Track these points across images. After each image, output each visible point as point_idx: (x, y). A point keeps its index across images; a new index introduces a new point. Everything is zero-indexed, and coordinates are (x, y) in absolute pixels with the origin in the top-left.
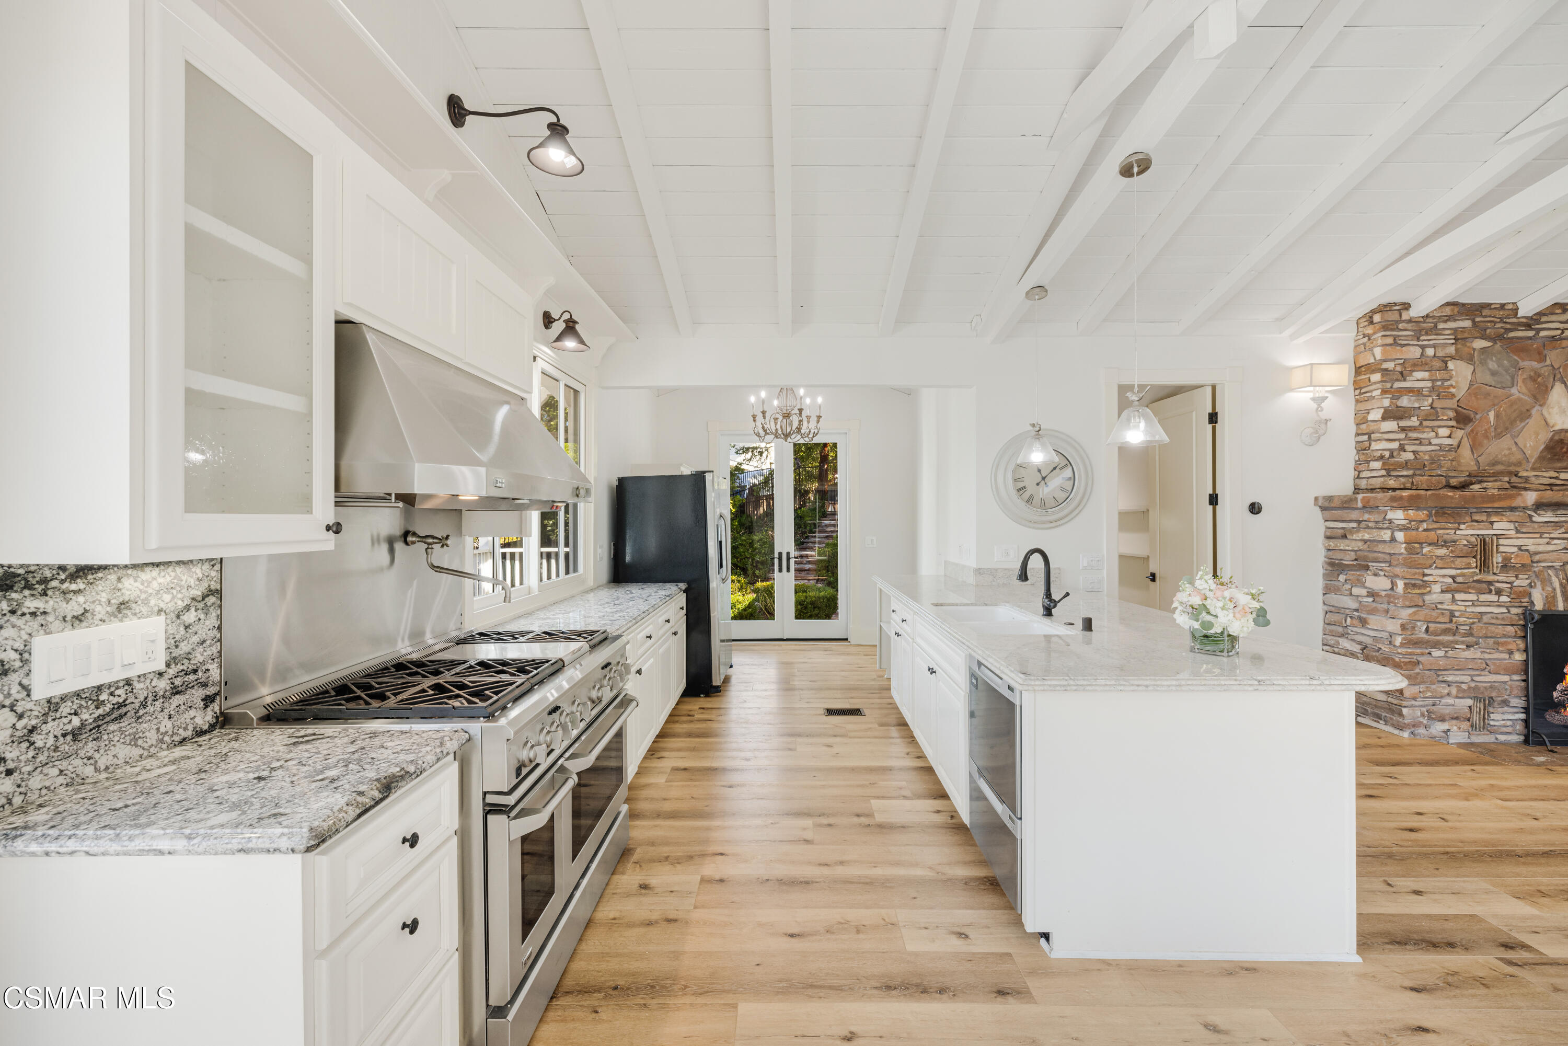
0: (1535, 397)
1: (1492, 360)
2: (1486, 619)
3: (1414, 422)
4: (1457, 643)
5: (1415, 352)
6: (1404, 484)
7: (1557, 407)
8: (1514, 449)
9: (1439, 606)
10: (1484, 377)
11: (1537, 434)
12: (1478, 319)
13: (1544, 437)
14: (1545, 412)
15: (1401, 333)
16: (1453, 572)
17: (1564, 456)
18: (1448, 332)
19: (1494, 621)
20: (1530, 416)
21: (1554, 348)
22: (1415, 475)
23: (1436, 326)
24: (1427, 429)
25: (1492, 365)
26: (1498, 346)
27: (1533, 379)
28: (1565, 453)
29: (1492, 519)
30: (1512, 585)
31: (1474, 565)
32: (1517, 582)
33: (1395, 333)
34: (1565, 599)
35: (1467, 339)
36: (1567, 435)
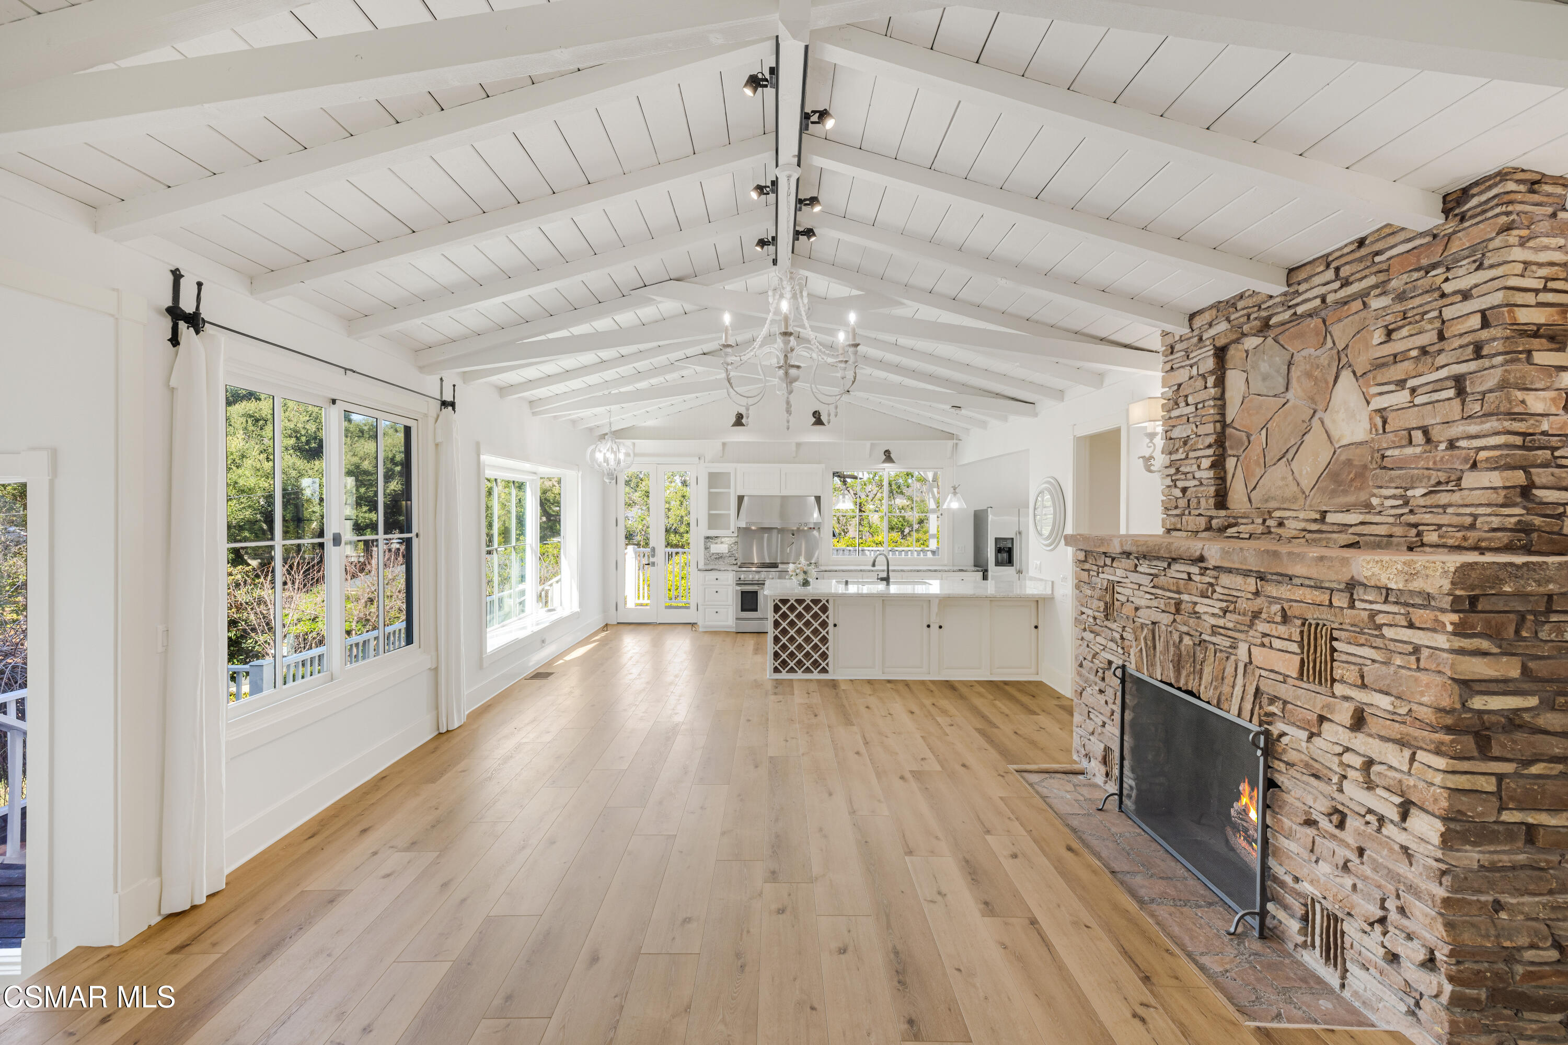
0: (1314, 401)
1: (1263, 360)
3: (1180, 455)
5: (1183, 376)
6: (1174, 524)
7: (1342, 411)
8: (1291, 478)
10: (1257, 385)
11: (1317, 455)
12: (1233, 317)
13: (1325, 457)
14: (1327, 422)
17: (1350, 486)
18: (1209, 342)
20: (1307, 429)
21: (1340, 320)
22: (1184, 514)
23: (1201, 339)
24: (1192, 462)
25: (1264, 367)
26: (1270, 340)
27: (1309, 375)
28: (1352, 480)
29: (1114, 565)
30: (1122, 638)
31: (1102, 609)
32: (1125, 634)
33: (1171, 357)
34: (1152, 665)
35: (1237, 341)
36: (1356, 451)
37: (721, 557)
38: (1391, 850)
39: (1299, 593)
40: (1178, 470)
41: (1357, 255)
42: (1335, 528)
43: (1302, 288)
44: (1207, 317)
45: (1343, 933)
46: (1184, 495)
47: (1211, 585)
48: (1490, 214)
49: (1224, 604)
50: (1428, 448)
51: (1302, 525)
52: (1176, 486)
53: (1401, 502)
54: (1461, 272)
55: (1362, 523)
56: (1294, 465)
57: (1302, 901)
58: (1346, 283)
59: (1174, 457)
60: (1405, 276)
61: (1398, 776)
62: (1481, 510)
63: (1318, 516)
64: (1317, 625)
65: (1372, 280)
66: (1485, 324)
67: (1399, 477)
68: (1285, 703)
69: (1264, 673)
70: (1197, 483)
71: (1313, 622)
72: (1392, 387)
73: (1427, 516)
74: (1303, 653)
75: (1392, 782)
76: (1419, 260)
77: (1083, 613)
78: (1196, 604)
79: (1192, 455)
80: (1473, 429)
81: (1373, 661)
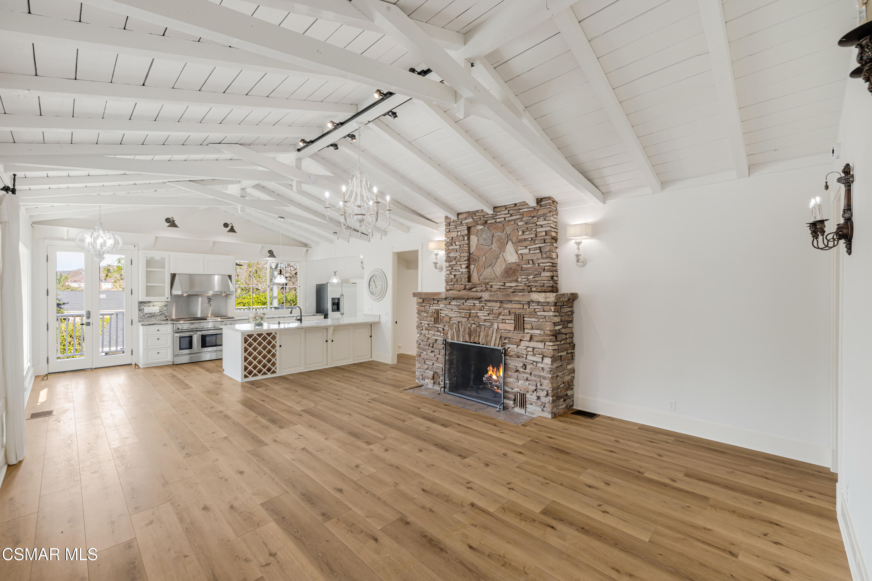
0: (500, 249)
1: (484, 234)
2: (437, 342)
3: (454, 263)
5: (454, 234)
6: (451, 288)
7: (509, 253)
8: (493, 272)
9: (425, 335)
10: (482, 241)
11: (501, 265)
12: (474, 218)
13: (504, 266)
14: (504, 255)
17: (511, 275)
18: (465, 224)
19: (439, 343)
20: (498, 258)
21: (508, 226)
22: (455, 284)
23: (461, 223)
24: (459, 265)
25: (484, 236)
26: (486, 228)
27: (499, 240)
28: (512, 273)
29: (439, 303)
30: (443, 329)
31: (433, 320)
32: (445, 328)
33: (449, 227)
34: (458, 337)
35: (474, 226)
36: (514, 265)
37: (154, 316)
38: (539, 370)
39: (514, 306)
40: (452, 268)
41: (515, 208)
42: (508, 288)
43: (498, 214)
44: (464, 216)
45: (526, 397)
46: (455, 277)
47: (483, 306)
48: (547, 207)
49: (489, 312)
50: (533, 265)
51: (499, 287)
52: (451, 274)
53: (527, 280)
54: (541, 220)
55: (516, 286)
56: (494, 268)
57: (514, 394)
58: (511, 216)
59: (451, 263)
60: (528, 218)
61: (541, 350)
62: (546, 282)
63: (503, 284)
64: (519, 314)
65: (519, 217)
66: (546, 235)
67: (526, 273)
68: (510, 338)
69: (502, 331)
70: (461, 273)
71: (518, 314)
72: (524, 248)
73: (533, 284)
74: (515, 323)
75: (540, 352)
76: (531, 214)
77: (421, 323)
78: (477, 313)
79: (458, 263)
80: (544, 261)
81: (535, 322)
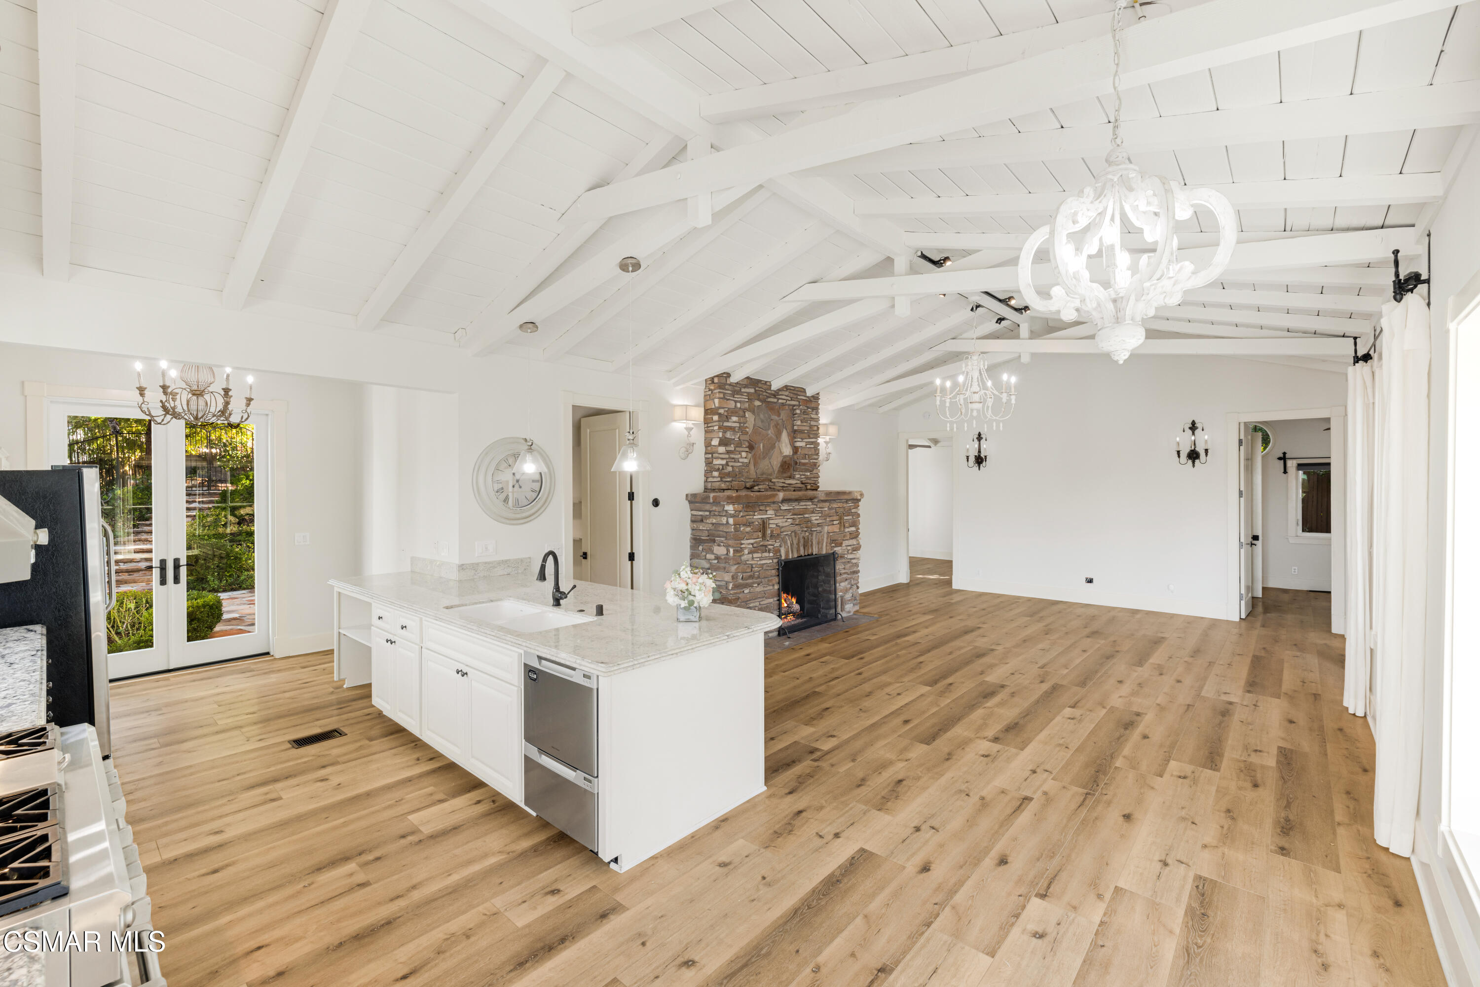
0: (776, 436)
1: (762, 413)
2: (765, 567)
3: (732, 448)
4: (754, 583)
5: (731, 405)
6: (728, 486)
7: (782, 444)
8: (769, 466)
9: (747, 562)
10: (760, 424)
11: (777, 458)
12: (757, 389)
13: (780, 459)
14: (779, 446)
15: (726, 392)
16: (752, 541)
17: (786, 470)
18: (745, 394)
19: (767, 568)
20: (775, 447)
21: (783, 410)
22: (733, 481)
23: (741, 390)
24: (738, 453)
25: (762, 416)
26: (764, 406)
27: (776, 426)
28: (787, 468)
29: (767, 509)
30: (774, 546)
31: (760, 536)
32: (775, 544)
33: (723, 391)
34: (793, 552)
35: (753, 399)
36: (788, 458)
39: (838, 505)
42: (788, 485)
43: (781, 393)
44: (746, 382)
45: (845, 599)
46: (733, 470)
51: (781, 485)
52: (728, 465)
56: (771, 461)
59: (727, 448)
60: (804, 407)
63: (784, 481)
65: (797, 403)
67: (803, 468)
68: (835, 541)
69: (831, 534)
70: (742, 464)
71: (840, 513)
72: (801, 440)
74: (839, 523)
76: (807, 404)
